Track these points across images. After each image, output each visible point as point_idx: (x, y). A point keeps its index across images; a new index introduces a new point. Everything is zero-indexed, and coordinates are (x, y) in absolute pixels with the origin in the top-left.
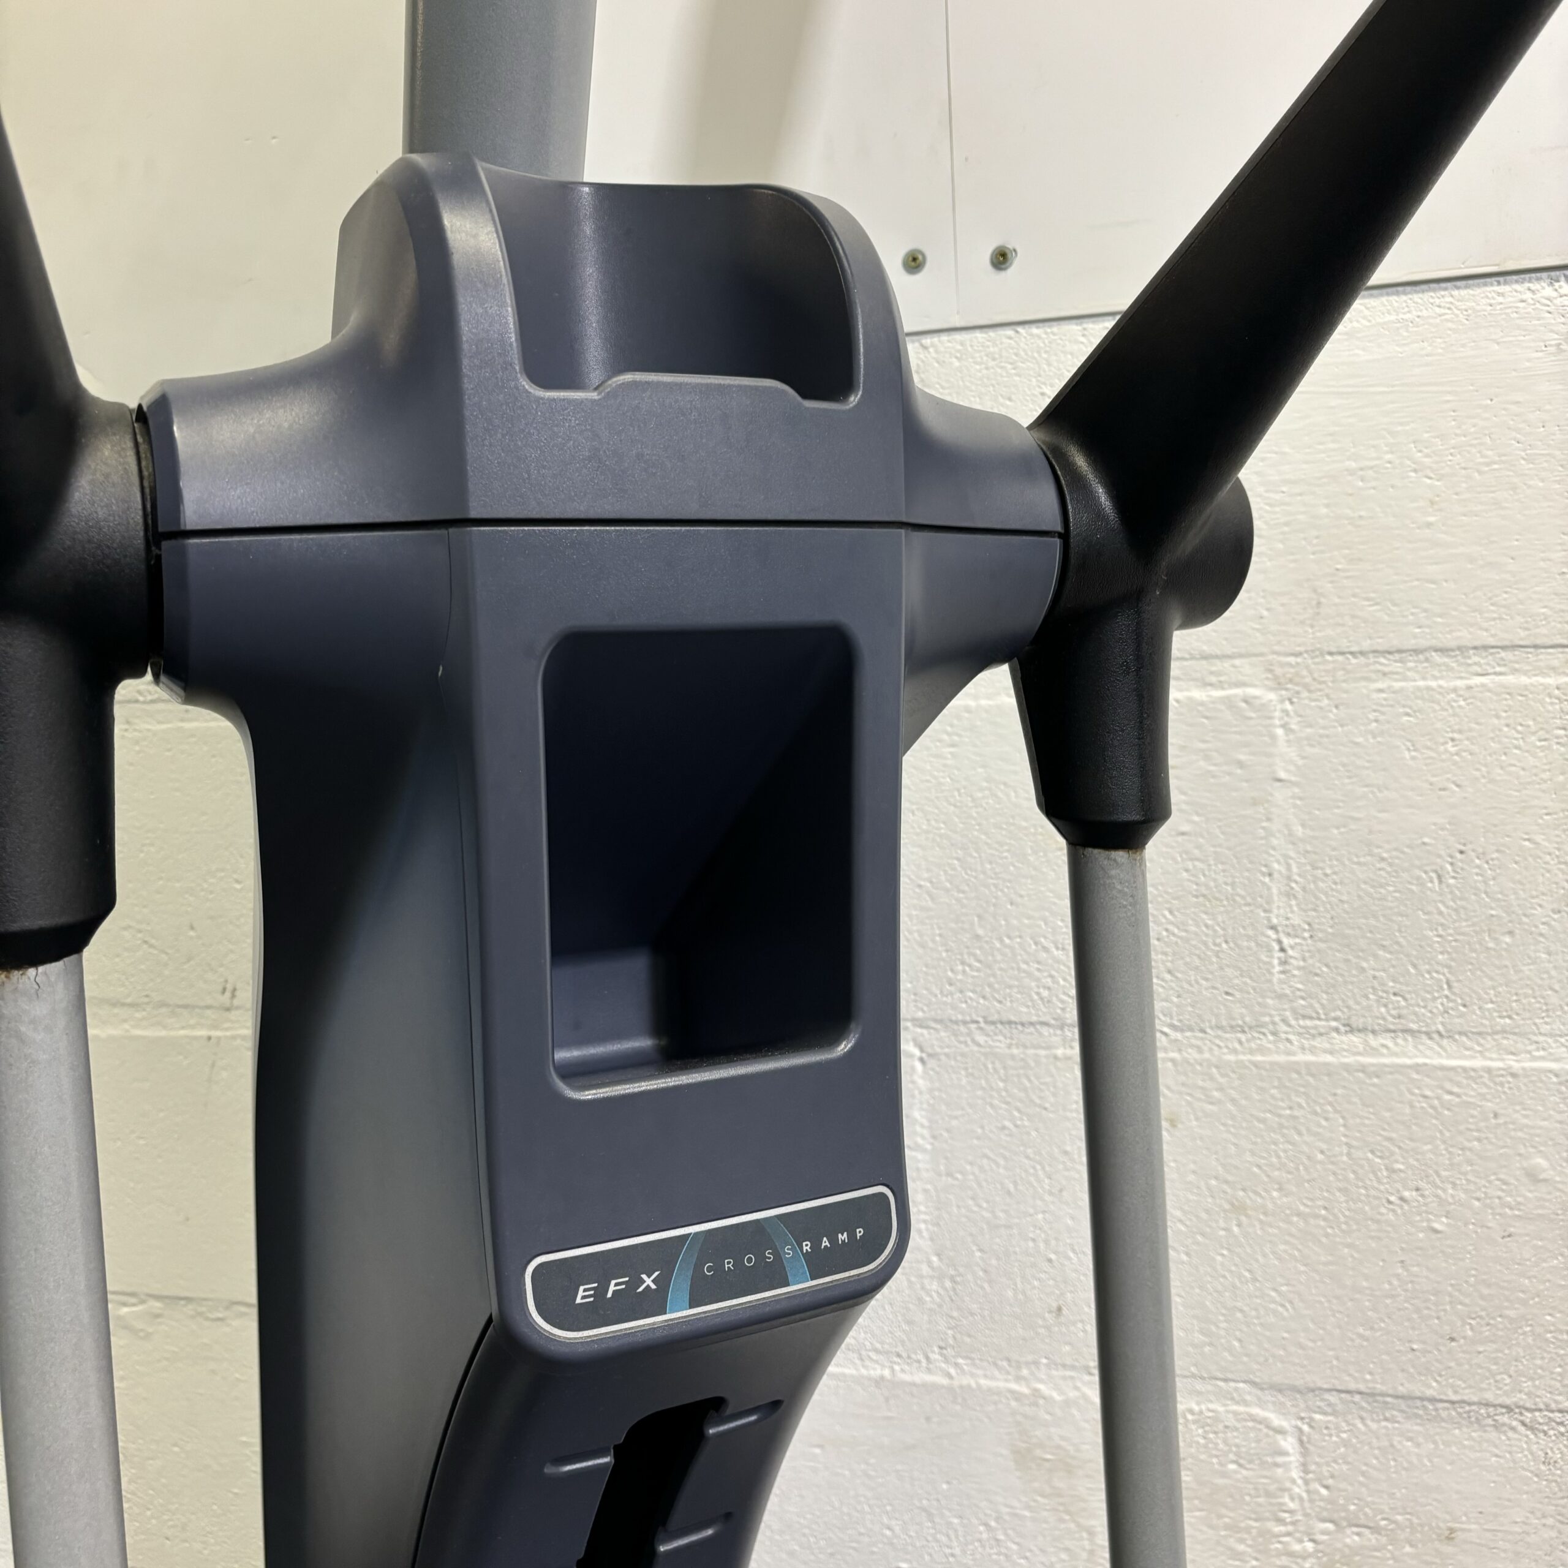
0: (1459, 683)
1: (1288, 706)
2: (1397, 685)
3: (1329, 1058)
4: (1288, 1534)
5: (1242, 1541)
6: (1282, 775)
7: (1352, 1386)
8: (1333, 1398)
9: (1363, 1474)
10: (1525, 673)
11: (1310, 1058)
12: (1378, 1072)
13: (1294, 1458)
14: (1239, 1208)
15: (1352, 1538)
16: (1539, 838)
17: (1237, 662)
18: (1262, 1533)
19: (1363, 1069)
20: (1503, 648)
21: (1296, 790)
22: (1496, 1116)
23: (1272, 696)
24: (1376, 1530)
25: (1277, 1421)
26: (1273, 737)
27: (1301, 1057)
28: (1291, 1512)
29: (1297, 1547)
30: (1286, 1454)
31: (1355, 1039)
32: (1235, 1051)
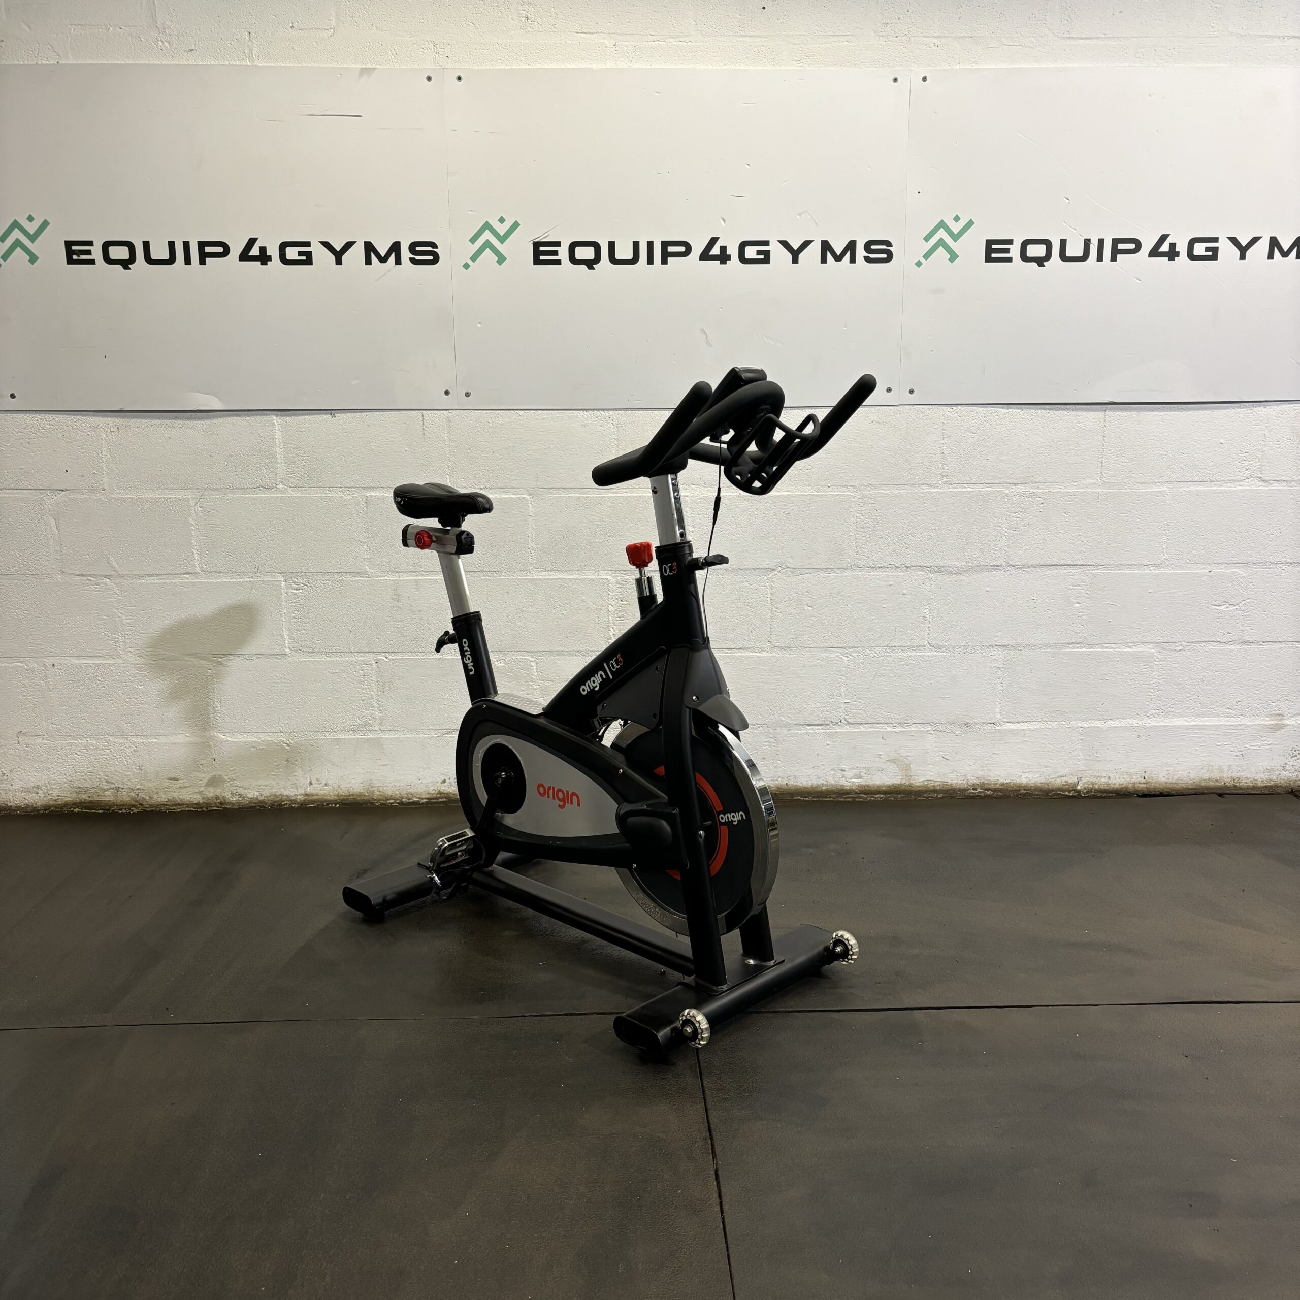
0: (567, 496)
1: (532, 499)
2: (554, 495)
3: (541, 577)
4: (534, 684)
5: (523, 687)
6: (531, 515)
7: (547, 650)
8: (543, 653)
9: (549, 669)
10: (580, 494)
11: (537, 577)
12: (551, 580)
13: (535, 667)
14: (522, 612)
15: (547, 684)
16: (582, 529)
17: (521, 489)
18: (529, 685)
19: (548, 579)
20: (576, 488)
21: (534, 518)
22: (575, 588)
23: (528, 497)
24: (552, 681)
25: (531, 659)
26: (529, 506)
27: (535, 577)
28: (534, 679)
29: (535, 687)
30: (533, 666)
31: (547, 573)
32: (521, 576)
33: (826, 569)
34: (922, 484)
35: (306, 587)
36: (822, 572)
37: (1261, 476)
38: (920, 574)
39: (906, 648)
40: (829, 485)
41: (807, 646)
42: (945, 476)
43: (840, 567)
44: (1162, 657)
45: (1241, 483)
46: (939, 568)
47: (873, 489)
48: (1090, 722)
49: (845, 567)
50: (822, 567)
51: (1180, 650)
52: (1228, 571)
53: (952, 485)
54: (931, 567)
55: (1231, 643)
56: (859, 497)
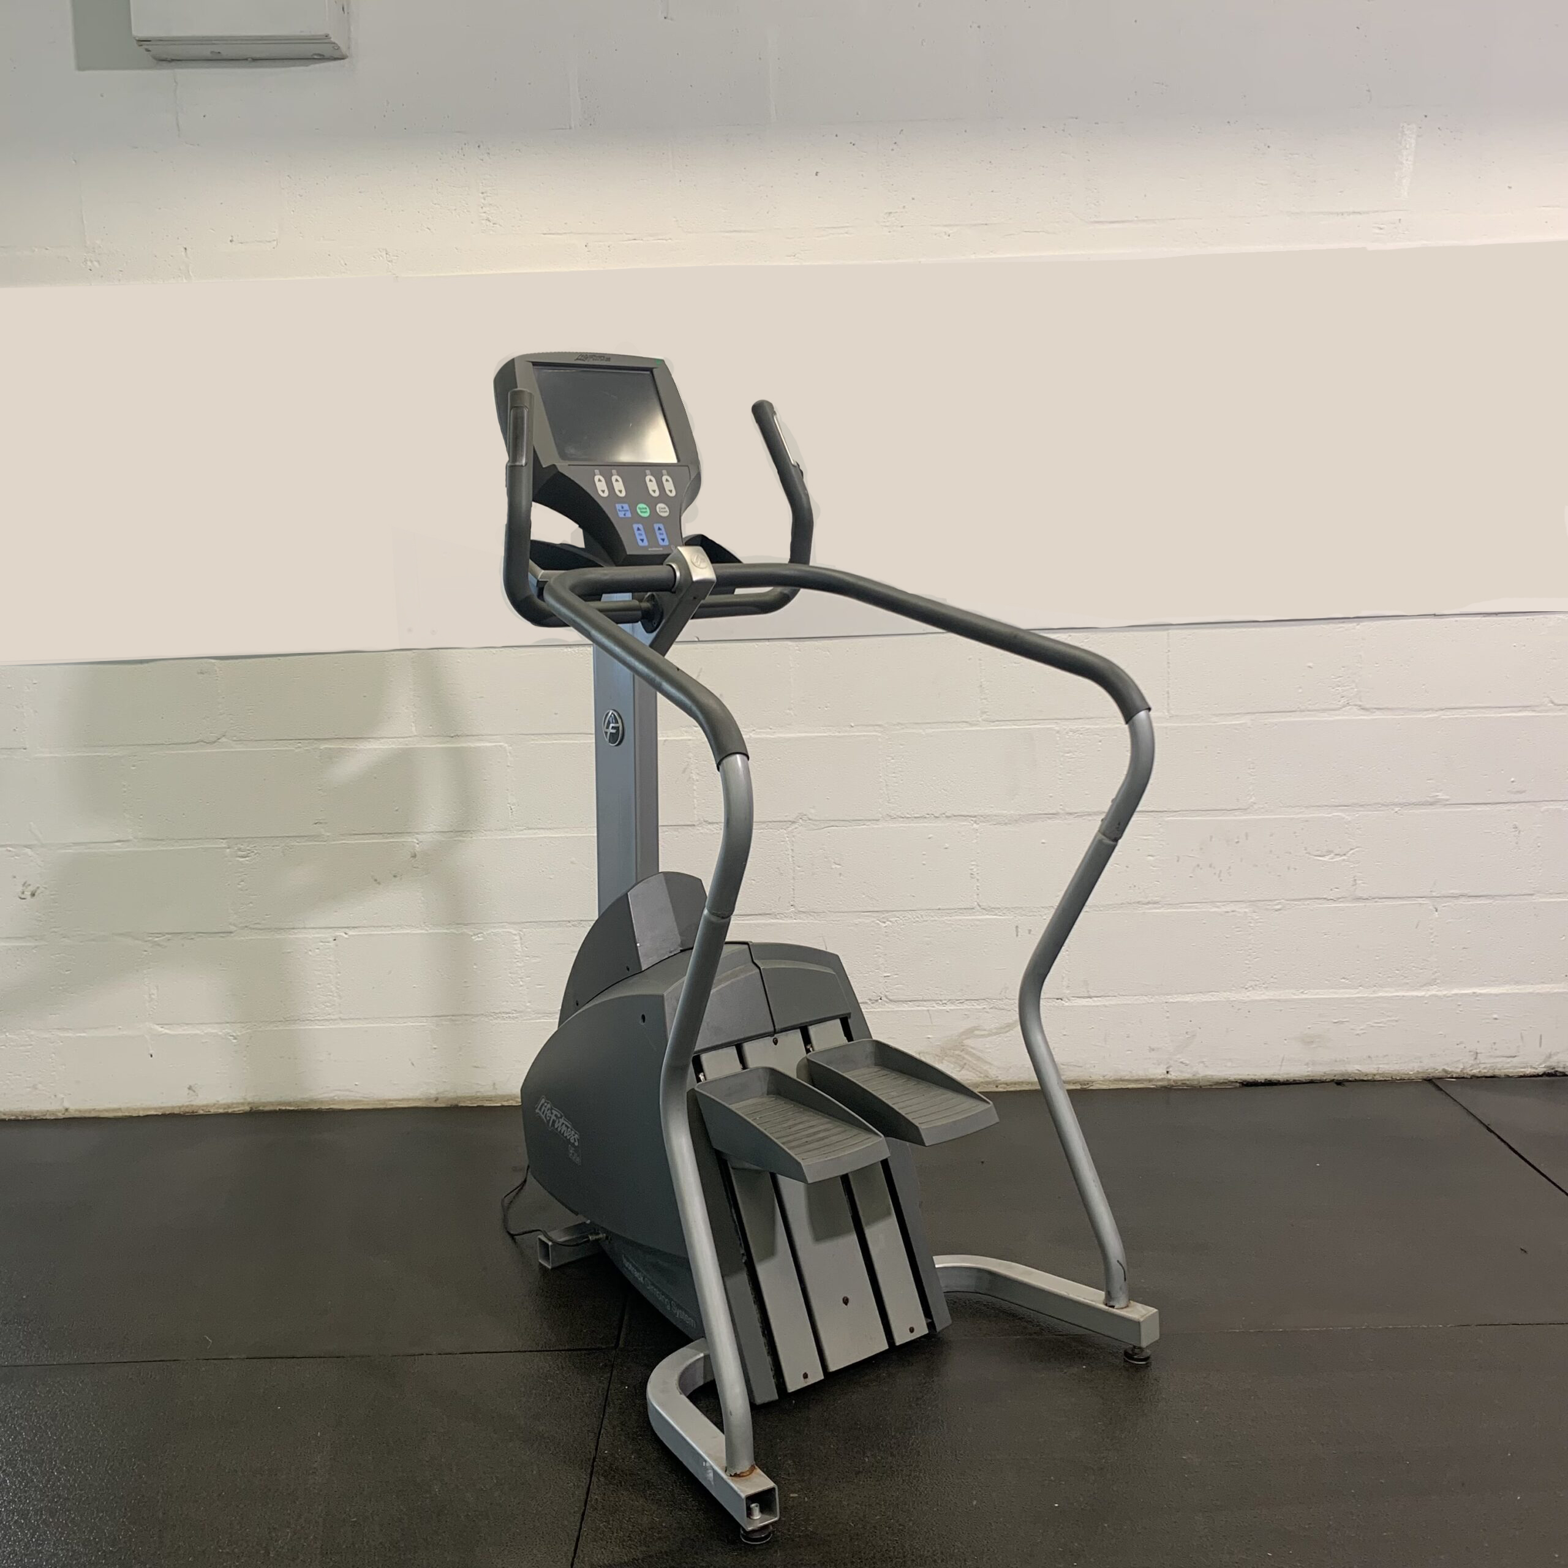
33: (853, 820)
34: (959, 722)
35: (253, 854)
36: (850, 824)
37: (1360, 703)
38: (964, 825)
39: (953, 911)
40: (853, 725)
41: (838, 910)
42: (985, 712)
43: (870, 818)
44: (1257, 918)
45: (1337, 712)
46: (984, 818)
47: (903, 728)
48: (1175, 996)
49: (877, 818)
50: (849, 818)
51: (1279, 910)
52: (1330, 815)
53: (994, 722)
54: (975, 817)
55: (1340, 900)
56: (887, 738)
